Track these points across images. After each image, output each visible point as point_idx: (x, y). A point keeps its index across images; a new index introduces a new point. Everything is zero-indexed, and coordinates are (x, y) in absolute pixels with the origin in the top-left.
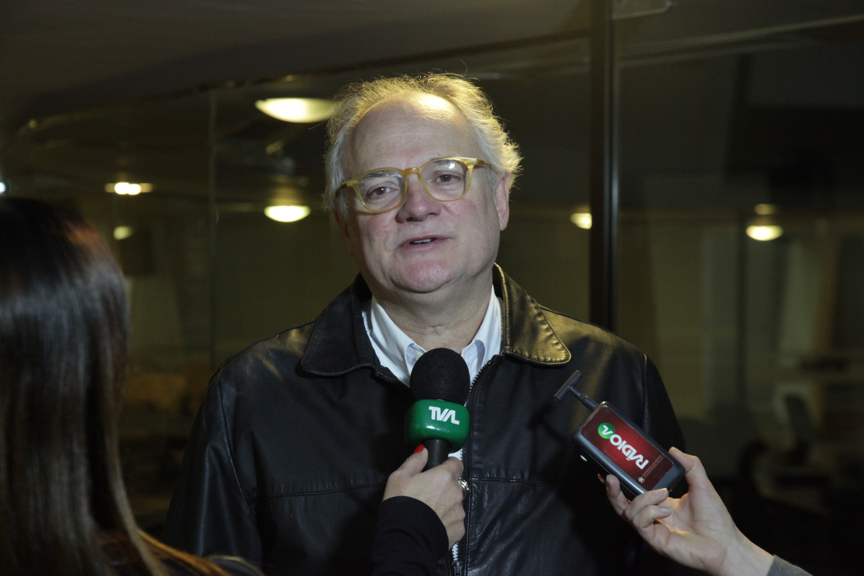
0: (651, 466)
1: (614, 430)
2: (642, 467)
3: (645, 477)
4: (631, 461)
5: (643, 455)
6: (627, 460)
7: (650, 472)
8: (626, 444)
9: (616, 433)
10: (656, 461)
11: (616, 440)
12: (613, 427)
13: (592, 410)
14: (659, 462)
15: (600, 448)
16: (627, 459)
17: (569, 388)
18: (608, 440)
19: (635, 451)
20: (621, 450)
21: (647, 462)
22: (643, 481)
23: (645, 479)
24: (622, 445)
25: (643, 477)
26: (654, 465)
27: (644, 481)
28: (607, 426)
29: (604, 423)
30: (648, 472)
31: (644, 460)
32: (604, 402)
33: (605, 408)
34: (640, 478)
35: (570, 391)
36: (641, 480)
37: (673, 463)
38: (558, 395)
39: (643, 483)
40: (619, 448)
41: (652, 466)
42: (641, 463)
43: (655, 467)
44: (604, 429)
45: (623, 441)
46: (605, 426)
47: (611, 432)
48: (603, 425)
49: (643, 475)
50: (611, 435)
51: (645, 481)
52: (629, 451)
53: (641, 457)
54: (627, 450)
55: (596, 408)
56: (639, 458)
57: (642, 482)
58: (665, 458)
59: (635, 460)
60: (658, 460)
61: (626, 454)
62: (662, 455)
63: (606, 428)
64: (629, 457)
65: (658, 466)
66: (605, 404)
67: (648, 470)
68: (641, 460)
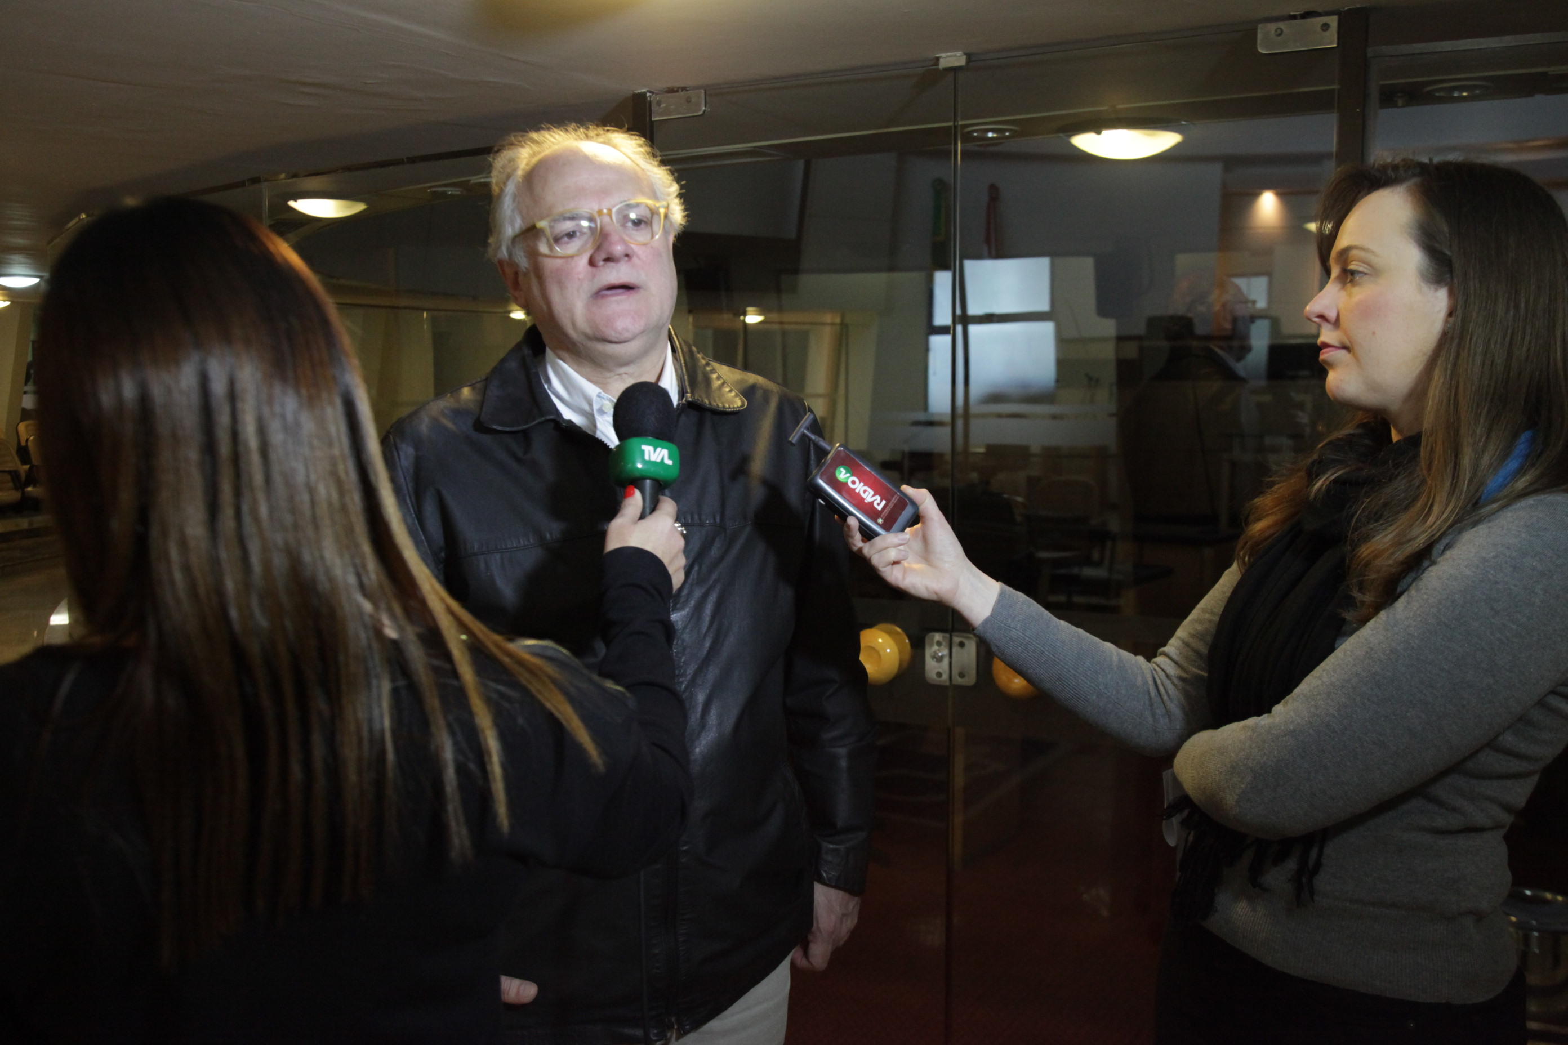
0: (888, 507)
1: (851, 473)
2: (879, 508)
3: (884, 518)
4: (869, 503)
5: (880, 495)
6: (865, 502)
7: (888, 512)
8: (864, 486)
9: (853, 475)
10: (892, 501)
11: (854, 482)
12: (850, 470)
14: (895, 502)
15: (839, 492)
16: (866, 501)
17: (803, 431)
18: (846, 484)
19: (872, 493)
20: (859, 492)
21: (884, 502)
22: (882, 521)
24: (860, 487)
25: (882, 518)
26: (891, 505)
28: (844, 468)
29: (841, 466)
30: (886, 513)
31: (881, 501)
33: (841, 450)
34: (879, 519)
36: (880, 521)
39: (882, 524)
40: (857, 491)
42: (878, 504)
43: (892, 507)
44: (841, 472)
45: (860, 483)
46: (842, 469)
47: (848, 475)
48: (840, 468)
49: (881, 516)
50: (849, 477)
51: (884, 521)
52: (867, 493)
53: (878, 498)
54: (865, 491)
55: (831, 450)
56: (876, 500)
57: (880, 523)
58: (900, 497)
59: (873, 502)
60: (894, 500)
61: (864, 496)
62: (897, 494)
63: (844, 471)
64: (867, 499)
65: (895, 505)
67: (885, 511)
68: (878, 501)
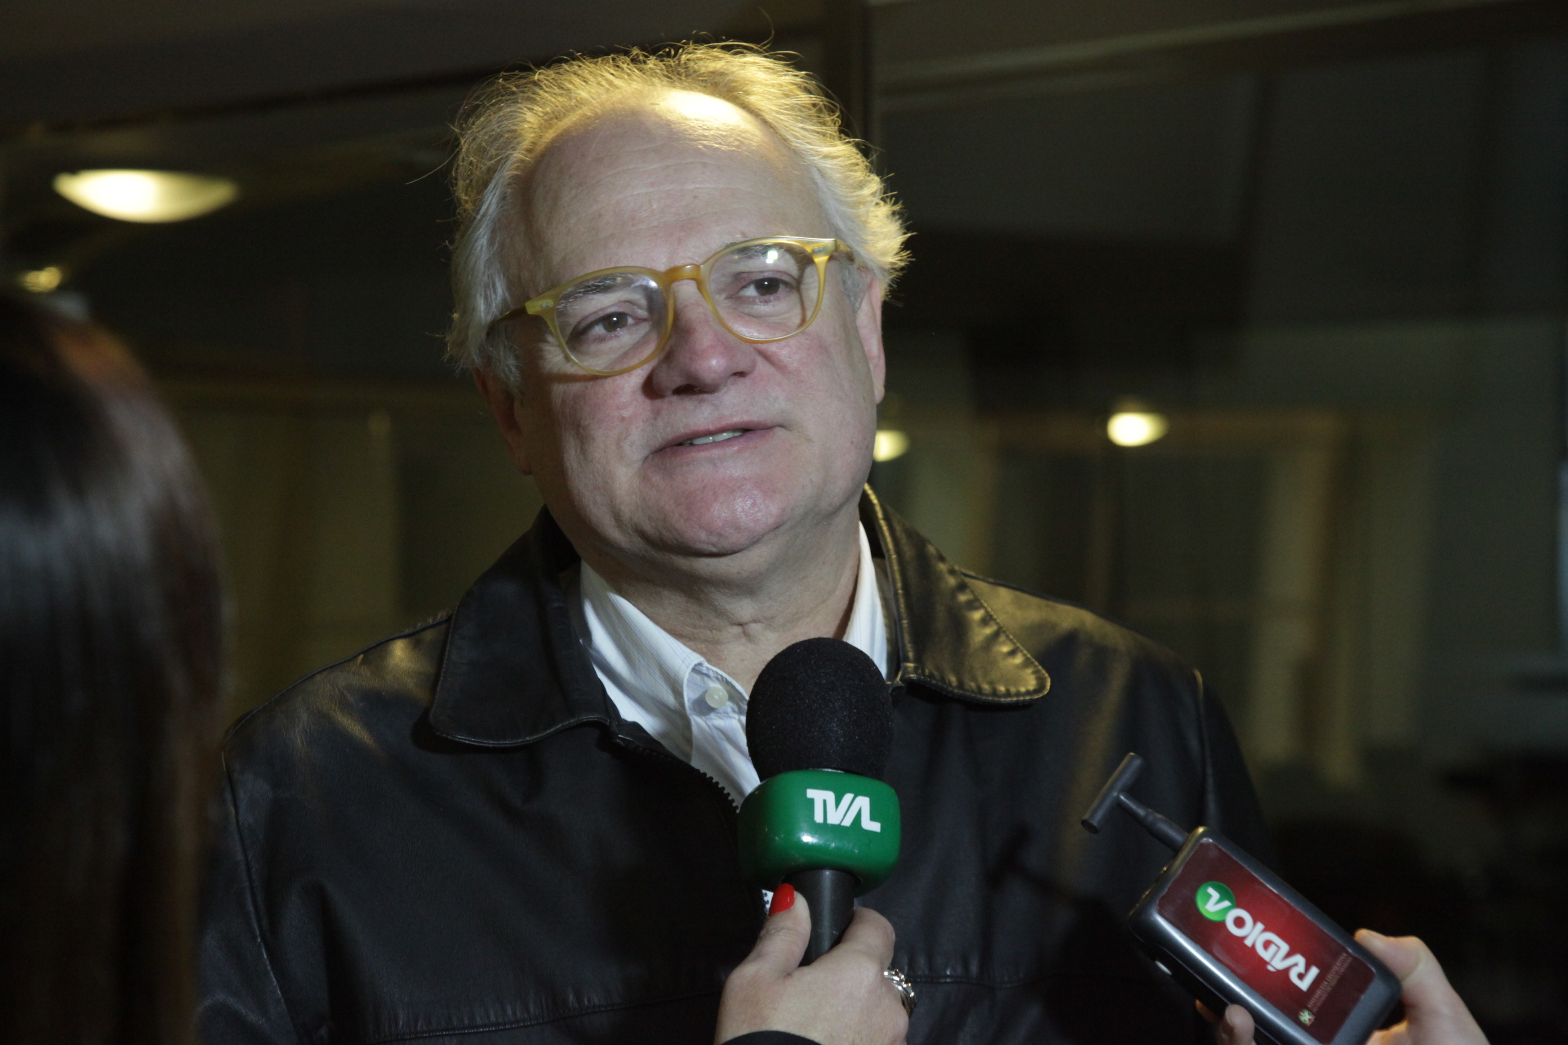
0: (1325, 983)
1: (1234, 899)
2: (1304, 985)
3: (1315, 1010)
4: (1279, 972)
5: (1304, 955)
6: (1269, 971)
7: (1324, 996)
8: (1265, 930)
9: (1238, 904)
10: (1335, 968)
11: (1239, 922)
12: (1231, 892)
13: (1175, 849)
14: (1342, 970)
15: (1205, 946)
16: (1270, 968)
17: (1118, 798)
18: (1222, 925)
19: (1285, 948)
20: (1253, 946)
21: (1314, 971)
22: (1310, 1020)
23: (1314, 1014)
24: (1254, 934)
25: (1310, 1010)
26: (1332, 978)
27: (1313, 1020)
28: (1216, 888)
29: (1209, 883)
30: (1320, 997)
31: (1307, 968)
32: (1201, 830)
33: (1209, 844)
34: (1302, 1014)
35: (1119, 805)
36: (1306, 1017)
37: (1373, 969)
38: (1092, 816)
39: (1311, 1025)
40: (1248, 942)
41: (1326, 981)
42: (1301, 976)
43: (1334, 983)
44: (1210, 896)
45: (1255, 923)
46: (1211, 890)
47: (1227, 903)
48: (1207, 888)
49: (1309, 1006)
50: (1227, 910)
51: (1315, 1019)
52: (1272, 949)
53: (1300, 960)
54: (1267, 944)
55: (1184, 844)
56: (1296, 965)
57: (1308, 1022)
58: (1355, 959)
59: (1286, 971)
60: (1340, 966)
61: (1265, 955)
62: (1347, 952)
63: (1215, 895)
64: (1273, 963)
65: (1342, 980)
66: (1203, 835)
67: (1319, 992)
68: (1301, 968)
